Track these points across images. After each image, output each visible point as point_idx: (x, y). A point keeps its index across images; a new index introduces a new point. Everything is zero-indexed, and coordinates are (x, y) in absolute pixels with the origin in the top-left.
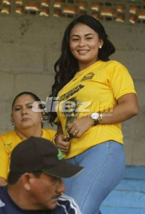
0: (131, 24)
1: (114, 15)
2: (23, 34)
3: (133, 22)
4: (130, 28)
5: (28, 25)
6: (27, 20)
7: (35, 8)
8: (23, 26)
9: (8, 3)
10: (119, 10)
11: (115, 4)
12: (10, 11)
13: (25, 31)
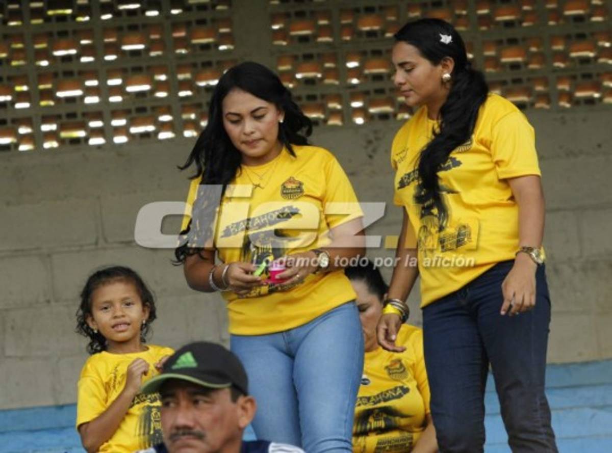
0: (564, 110)
1: (532, 99)
2: (371, 157)
3: (568, 105)
4: (562, 118)
5: (377, 139)
6: (375, 132)
7: (387, 109)
8: (370, 142)
9: (339, 107)
10: (539, 88)
11: (529, 80)
12: (343, 120)
13: (374, 151)
